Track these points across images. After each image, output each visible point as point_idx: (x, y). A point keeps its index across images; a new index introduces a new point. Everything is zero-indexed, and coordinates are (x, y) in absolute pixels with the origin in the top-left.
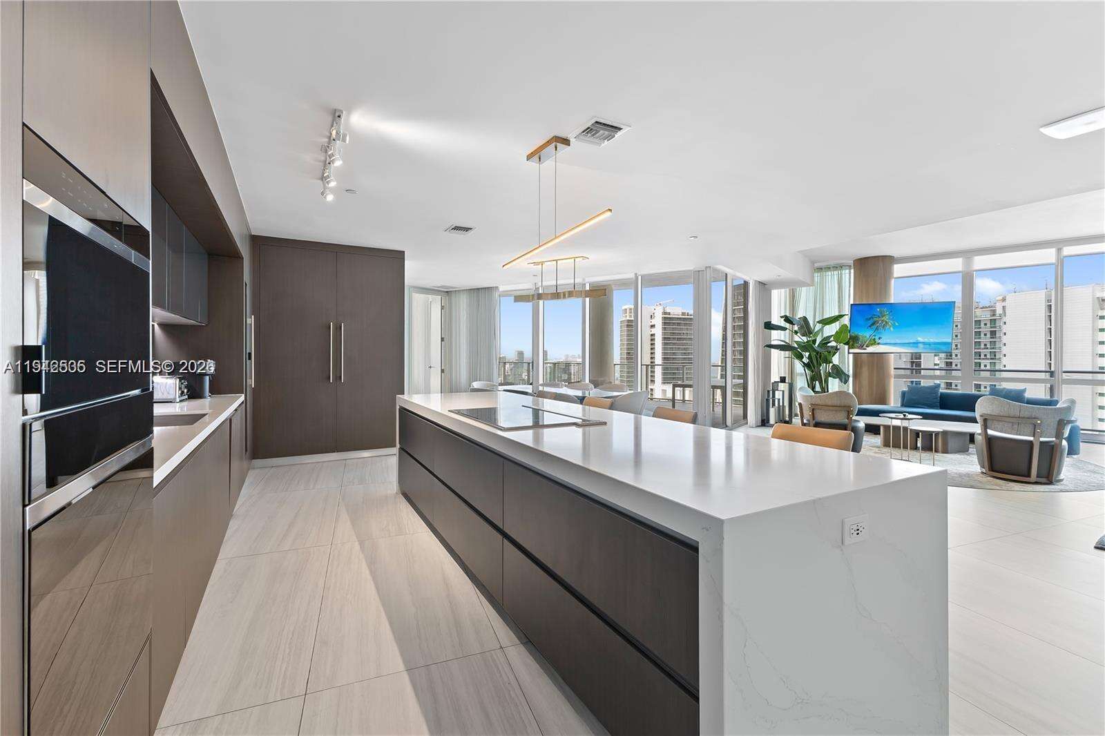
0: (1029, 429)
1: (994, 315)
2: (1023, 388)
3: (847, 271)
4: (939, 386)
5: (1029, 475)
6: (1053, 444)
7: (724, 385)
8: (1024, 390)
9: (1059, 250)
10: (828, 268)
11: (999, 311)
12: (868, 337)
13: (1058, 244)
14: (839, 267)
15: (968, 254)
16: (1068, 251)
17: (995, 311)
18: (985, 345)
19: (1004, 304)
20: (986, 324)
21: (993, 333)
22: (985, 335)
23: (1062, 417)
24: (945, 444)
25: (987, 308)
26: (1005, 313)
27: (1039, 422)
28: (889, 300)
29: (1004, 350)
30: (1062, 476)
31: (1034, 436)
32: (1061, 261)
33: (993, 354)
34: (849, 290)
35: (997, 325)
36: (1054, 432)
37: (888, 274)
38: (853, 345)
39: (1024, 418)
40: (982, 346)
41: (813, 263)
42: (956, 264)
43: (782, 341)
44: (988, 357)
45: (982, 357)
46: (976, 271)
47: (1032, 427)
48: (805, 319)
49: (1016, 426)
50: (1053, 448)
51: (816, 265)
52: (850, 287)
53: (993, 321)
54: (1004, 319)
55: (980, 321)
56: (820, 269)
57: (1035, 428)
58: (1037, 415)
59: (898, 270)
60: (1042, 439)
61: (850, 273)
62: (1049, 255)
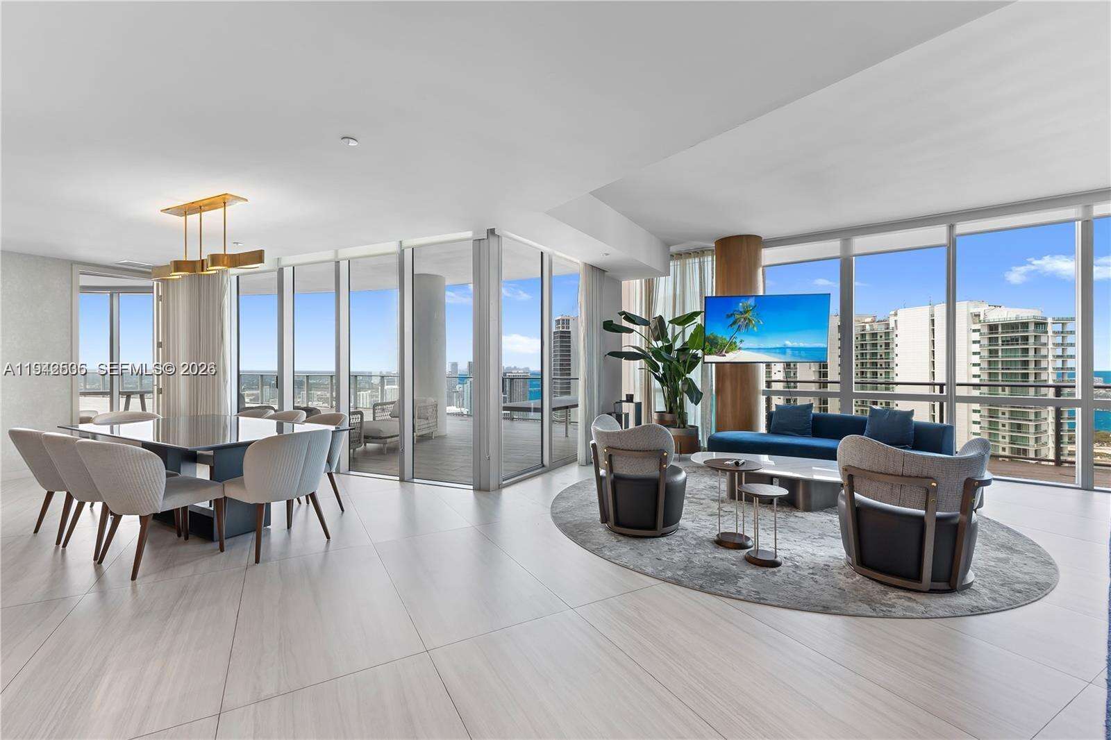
0: (919, 495)
1: (888, 328)
2: (909, 409)
3: (710, 258)
4: (810, 406)
5: (918, 577)
6: (957, 520)
7: (540, 407)
8: (911, 413)
9: (951, 227)
10: (689, 254)
11: (892, 325)
12: (728, 339)
13: (949, 218)
14: (700, 253)
15: (846, 233)
16: (961, 228)
17: (888, 324)
18: (881, 356)
19: (896, 318)
20: (881, 337)
21: (887, 345)
22: (881, 346)
23: (970, 475)
24: (807, 496)
25: (881, 321)
26: (896, 326)
27: (934, 484)
28: (756, 292)
29: (897, 360)
30: (971, 577)
31: (926, 509)
32: (951, 247)
33: (887, 364)
34: (712, 283)
35: (890, 337)
36: (957, 501)
37: (754, 261)
38: (710, 349)
39: (910, 476)
40: (879, 357)
41: (667, 245)
42: (833, 247)
43: (633, 347)
44: (884, 366)
45: (879, 366)
46: (855, 256)
47: (922, 492)
48: (661, 319)
49: (897, 491)
50: (957, 530)
51: (673, 249)
52: (713, 278)
53: (887, 334)
54: (896, 332)
55: (877, 333)
56: (679, 256)
57: (927, 495)
58: (931, 474)
59: (768, 256)
60: (938, 513)
61: (713, 260)
62: (938, 234)
